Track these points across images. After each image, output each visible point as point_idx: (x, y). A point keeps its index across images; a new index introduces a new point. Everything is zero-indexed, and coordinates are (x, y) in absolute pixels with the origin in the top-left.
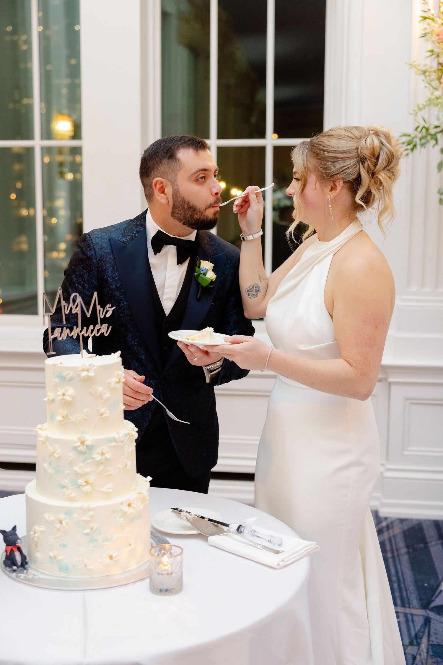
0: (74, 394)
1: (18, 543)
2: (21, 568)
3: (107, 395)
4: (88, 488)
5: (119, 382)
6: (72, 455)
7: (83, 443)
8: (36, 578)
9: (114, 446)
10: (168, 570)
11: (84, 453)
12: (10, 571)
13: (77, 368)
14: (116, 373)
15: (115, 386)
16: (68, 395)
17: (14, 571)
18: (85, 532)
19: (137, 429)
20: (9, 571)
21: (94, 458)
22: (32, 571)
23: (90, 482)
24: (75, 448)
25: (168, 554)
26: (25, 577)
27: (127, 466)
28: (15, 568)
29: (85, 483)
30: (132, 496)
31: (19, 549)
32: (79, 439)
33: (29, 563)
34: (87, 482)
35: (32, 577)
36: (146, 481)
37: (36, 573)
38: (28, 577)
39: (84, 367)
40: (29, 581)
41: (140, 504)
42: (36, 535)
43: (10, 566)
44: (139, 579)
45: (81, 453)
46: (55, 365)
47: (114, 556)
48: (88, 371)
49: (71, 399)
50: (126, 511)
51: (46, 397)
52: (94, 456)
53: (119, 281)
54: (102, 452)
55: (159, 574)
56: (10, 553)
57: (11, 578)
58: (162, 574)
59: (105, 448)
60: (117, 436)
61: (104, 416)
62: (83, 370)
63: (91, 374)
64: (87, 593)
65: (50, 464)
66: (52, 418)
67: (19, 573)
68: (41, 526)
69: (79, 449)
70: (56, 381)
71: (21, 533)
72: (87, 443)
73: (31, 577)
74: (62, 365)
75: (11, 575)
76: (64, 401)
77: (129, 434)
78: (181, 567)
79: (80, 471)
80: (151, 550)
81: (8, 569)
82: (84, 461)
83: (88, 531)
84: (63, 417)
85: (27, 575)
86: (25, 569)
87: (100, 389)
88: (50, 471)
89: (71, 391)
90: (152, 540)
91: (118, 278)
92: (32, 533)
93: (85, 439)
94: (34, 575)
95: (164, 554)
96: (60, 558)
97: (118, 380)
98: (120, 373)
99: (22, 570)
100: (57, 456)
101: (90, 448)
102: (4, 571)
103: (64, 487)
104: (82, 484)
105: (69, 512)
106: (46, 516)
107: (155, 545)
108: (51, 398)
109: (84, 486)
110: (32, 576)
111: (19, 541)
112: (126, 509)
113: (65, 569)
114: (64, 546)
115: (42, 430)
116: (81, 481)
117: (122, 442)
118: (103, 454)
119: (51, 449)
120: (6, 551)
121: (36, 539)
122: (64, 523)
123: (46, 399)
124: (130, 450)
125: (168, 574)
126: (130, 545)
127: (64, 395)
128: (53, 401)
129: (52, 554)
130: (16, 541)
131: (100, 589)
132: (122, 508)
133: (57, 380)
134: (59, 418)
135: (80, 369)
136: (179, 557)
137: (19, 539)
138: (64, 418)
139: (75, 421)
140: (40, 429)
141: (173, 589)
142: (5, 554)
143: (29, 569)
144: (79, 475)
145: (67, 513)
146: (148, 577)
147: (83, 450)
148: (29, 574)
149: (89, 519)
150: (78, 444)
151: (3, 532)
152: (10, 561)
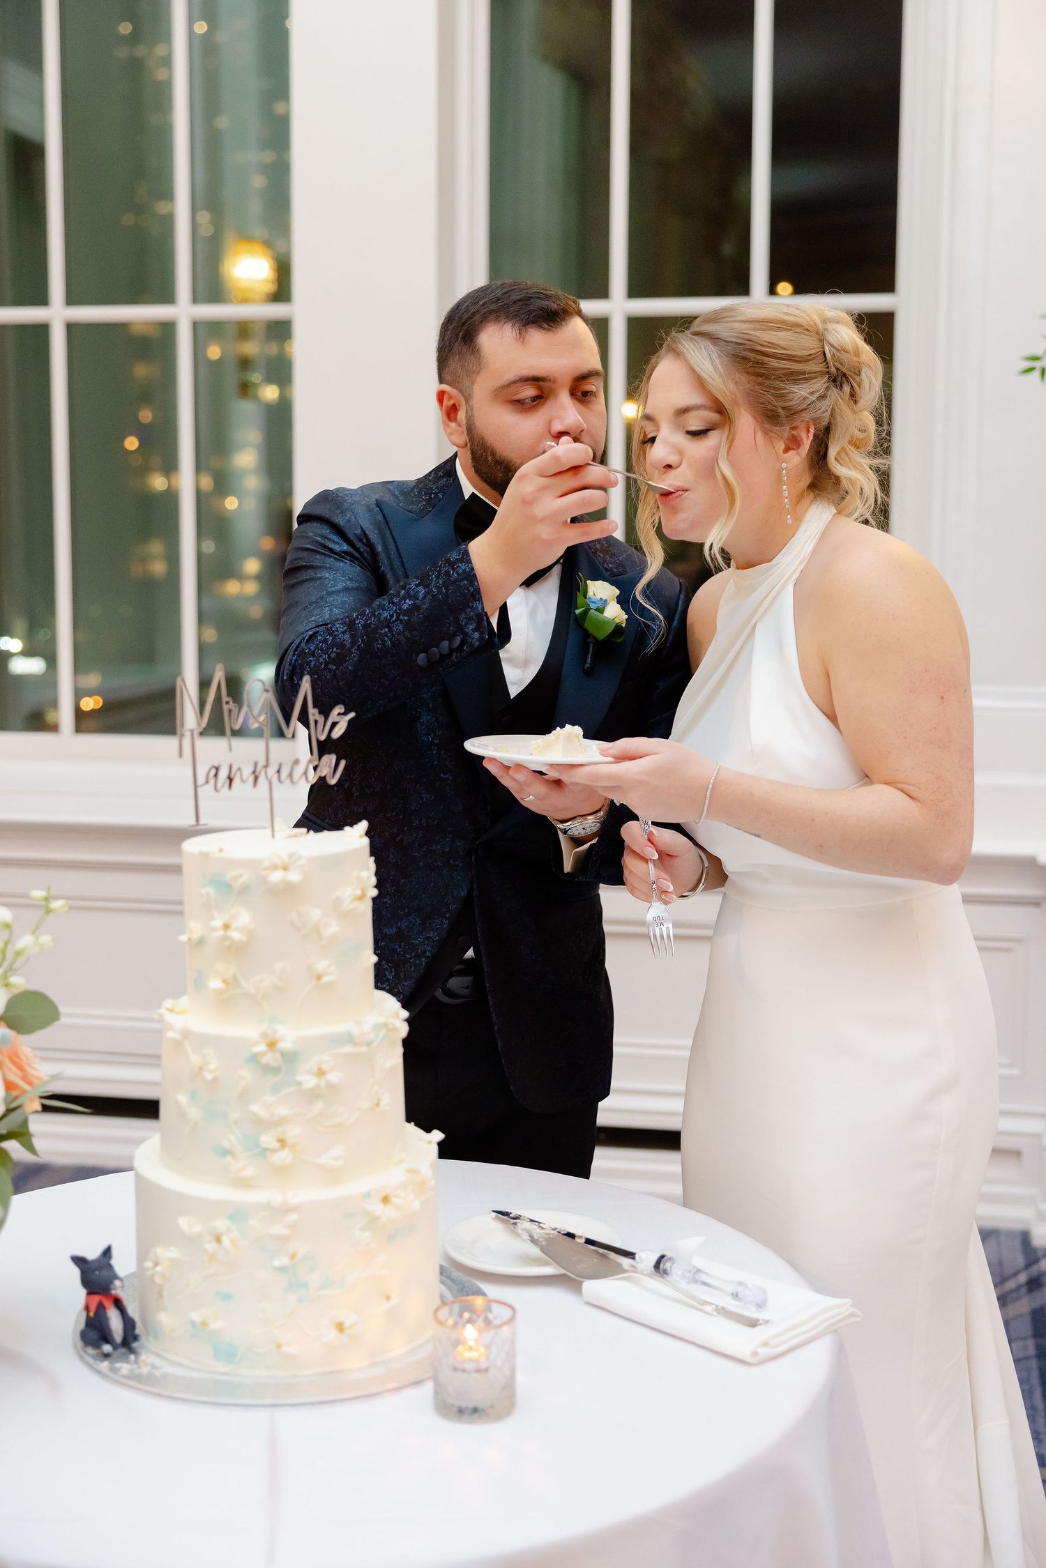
0: (252, 926)
1: (114, 1289)
2: (123, 1350)
3: (333, 928)
4: (284, 1156)
5: (362, 898)
6: (246, 1074)
7: (272, 1045)
8: (157, 1373)
9: (349, 1055)
10: (477, 1361)
11: (275, 1070)
13: (260, 861)
14: (356, 874)
15: (352, 906)
16: (238, 929)
17: (106, 1356)
18: (277, 1263)
19: (405, 1014)
20: (93, 1356)
21: (299, 1083)
22: (148, 1358)
23: (290, 1141)
24: (254, 1059)
25: (480, 1322)
26: (132, 1371)
27: (381, 1103)
28: (107, 1348)
29: (276, 1145)
30: (391, 1177)
31: (118, 1303)
32: (264, 1035)
33: (143, 1339)
34: (282, 1142)
35: (150, 1373)
36: (429, 1142)
37: (158, 1362)
38: (139, 1371)
39: (278, 860)
40: (140, 1382)
41: (411, 1196)
42: (158, 1269)
43: (96, 1345)
44: (410, 1382)
45: (269, 1070)
46: (205, 856)
47: (348, 1323)
48: (285, 869)
49: (244, 939)
50: (378, 1214)
51: (183, 932)
52: (299, 1078)
54: (319, 1069)
55: (455, 1369)
56: (96, 1313)
57: (99, 1372)
58: (464, 1371)
59: (326, 1057)
60: (355, 1030)
61: (326, 979)
62: (274, 867)
63: (294, 877)
64: (279, 1414)
65: (193, 1096)
66: (200, 983)
67: (118, 1362)
68: (172, 1249)
69: (264, 1060)
70: (207, 894)
71: (123, 1265)
72: (282, 1046)
73: (145, 1370)
74: (224, 855)
75: (99, 1366)
76: (227, 943)
77: (385, 1025)
78: (511, 1355)
79: (264, 1114)
80: (437, 1310)
81: (91, 1351)
82: (276, 1089)
83: (284, 1261)
84: (224, 981)
85: (135, 1366)
86: (132, 1351)
87: (316, 914)
88: (194, 1113)
89: (244, 918)
90: (443, 1287)
92: (149, 1264)
93: (277, 1036)
94: (154, 1367)
95: (468, 1323)
96: (216, 1325)
97: (359, 892)
98: (365, 874)
100: (209, 1077)
101: (290, 1058)
102: (81, 1357)
103: (227, 1152)
104: (269, 1147)
105: (237, 1214)
106: (183, 1222)
107: (449, 1296)
108: (196, 936)
109: (274, 1151)
110: (149, 1368)
111: (117, 1283)
112: (378, 1209)
113: (228, 1354)
114: (226, 1297)
115: (176, 1013)
116: (268, 1140)
117: (369, 1044)
118: (321, 1073)
119: (195, 1059)
120: (87, 1308)
121: (158, 1280)
122: (225, 1240)
123: (184, 938)
124: (388, 1064)
125: (478, 1371)
126: (388, 1298)
127: (226, 927)
128: (201, 942)
129: (196, 1317)
130: (111, 1283)
131: (312, 1404)
132: (369, 1208)
133: (210, 890)
134: (215, 984)
135: (266, 864)
136: (505, 1328)
137: (117, 1277)
138: (228, 985)
139: (253, 991)
140: (171, 1011)
141: (492, 1407)
142: (84, 1315)
143: (142, 1351)
144: (261, 1124)
145: (232, 1217)
146: (430, 1378)
147: (274, 1064)
148: (142, 1364)
149: (286, 1232)
150: (262, 1048)
151: (79, 1261)
152: (95, 1333)
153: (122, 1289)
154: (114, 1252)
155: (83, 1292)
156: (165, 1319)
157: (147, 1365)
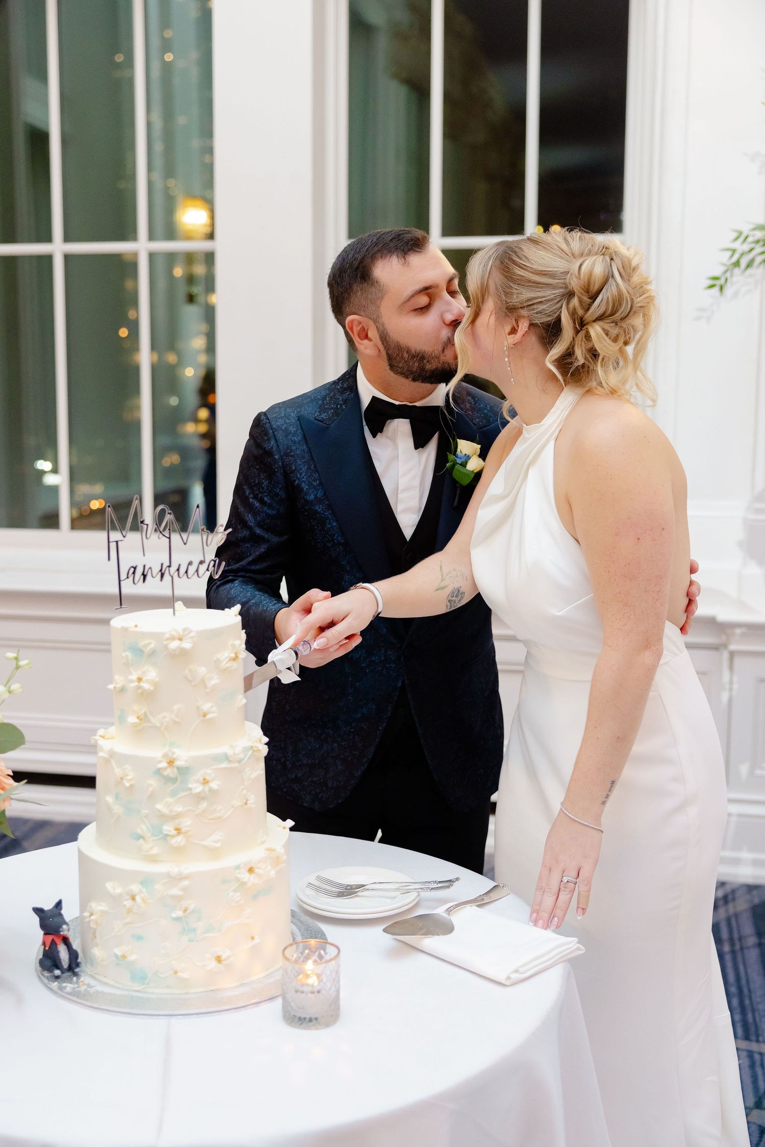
0: (157, 679)
2: (69, 974)
3: (215, 681)
4: (179, 840)
5: (236, 658)
6: (153, 783)
7: (171, 763)
8: (92, 991)
9: (226, 769)
10: (312, 986)
11: (174, 780)
12: (49, 978)
13: (163, 634)
14: (231, 642)
15: (228, 665)
16: (147, 681)
17: (57, 977)
18: (174, 915)
20: (47, 978)
21: (190, 789)
22: (86, 979)
23: (183, 830)
24: (158, 772)
25: (315, 957)
26: (73, 989)
27: (249, 802)
28: (57, 972)
29: (175, 832)
30: (255, 854)
31: (66, 940)
32: (165, 755)
33: (83, 965)
34: (178, 830)
35: (85, 990)
36: (284, 828)
37: (92, 982)
38: (79, 989)
39: (174, 633)
40: (78, 997)
41: (269, 867)
42: (92, 917)
43: (50, 970)
44: (267, 998)
45: (169, 780)
46: (125, 630)
47: (224, 957)
48: (180, 639)
49: (152, 688)
50: (245, 880)
51: (111, 683)
52: (190, 786)
53: (320, 487)
54: (204, 780)
55: (297, 991)
56: (50, 948)
57: (51, 989)
58: (303, 992)
59: (209, 771)
60: (230, 752)
61: (208, 716)
62: (173, 638)
63: (187, 645)
64: (174, 1020)
65: (117, 797)
66: (122, 719)
67: (65, 983)
68: (101, 904)
69: (166, 773)
70: (127, 656)
71: (69, 913)
72: (178, 763)
73: (83, 988)
74: (137, 629)
75: (51, 985)
76: (140, 691)
77: (252, 747)
78: (337, 980)
79: (165, 811)
80: (286, 948)
81: (46, 974)
82: (173, 794)
83: (179, 913)
84: (138, 718)
85: (76, 986)
86: (75, 974)
87: (202, 671)
88: (118, 809)
89: (152, 674)
91: (318, 482)
92: (86, 914)
93: (175, 756)
94: (89, 986)
95: (307, 958)
96: (132, 958)
97: (233, 655)
98: (237, 642)
99: (70, 976)
100: (127, 785)
101: (184, 771)
102: (39, 977)
103: (140, 837)
104: (169, 834)
105: (147, 880)
106: (109, 886)
108: (118, 686)
109: (173, 836)
110: (86, 987)
111: (64, 927)
112: (245, 876)
113: (140, 977)
114: (139, 938)
115: (108, 739)
116: (168, 828)
117: (240, 761)
118: (205, 782)
119: (118, 771)
120: (44, 944)
121: (92, 925)
122: (138, 898)
123: (111, 687)
124: (254, 775)
125: (313, 993)
126: (253, 938)
127: (140, 680)
128: (123, 690)
129: (118, 951)
130: (60, 927)
131: (198, 1014)
132: (239, 876)
133: (129, 654)
134: (132, 719)
135: (167, 636)
136: (333, 962)
137: (66, 923)
138: (141, 720)
139: (158, 724)
140: (103, 737)
141: (322, 1018)
143: (82, 974)
144: (165, 818)
145: (142, 883)
146: (280, 995)
147: (172, 775)
148: (81, 984)
149: (181, 893)
150: (164, 765)
151: (38, 911)
152: (49, 961)
153: (68, 931)
154: (64, 904)
156: (97, 952)
157: (84, 984)
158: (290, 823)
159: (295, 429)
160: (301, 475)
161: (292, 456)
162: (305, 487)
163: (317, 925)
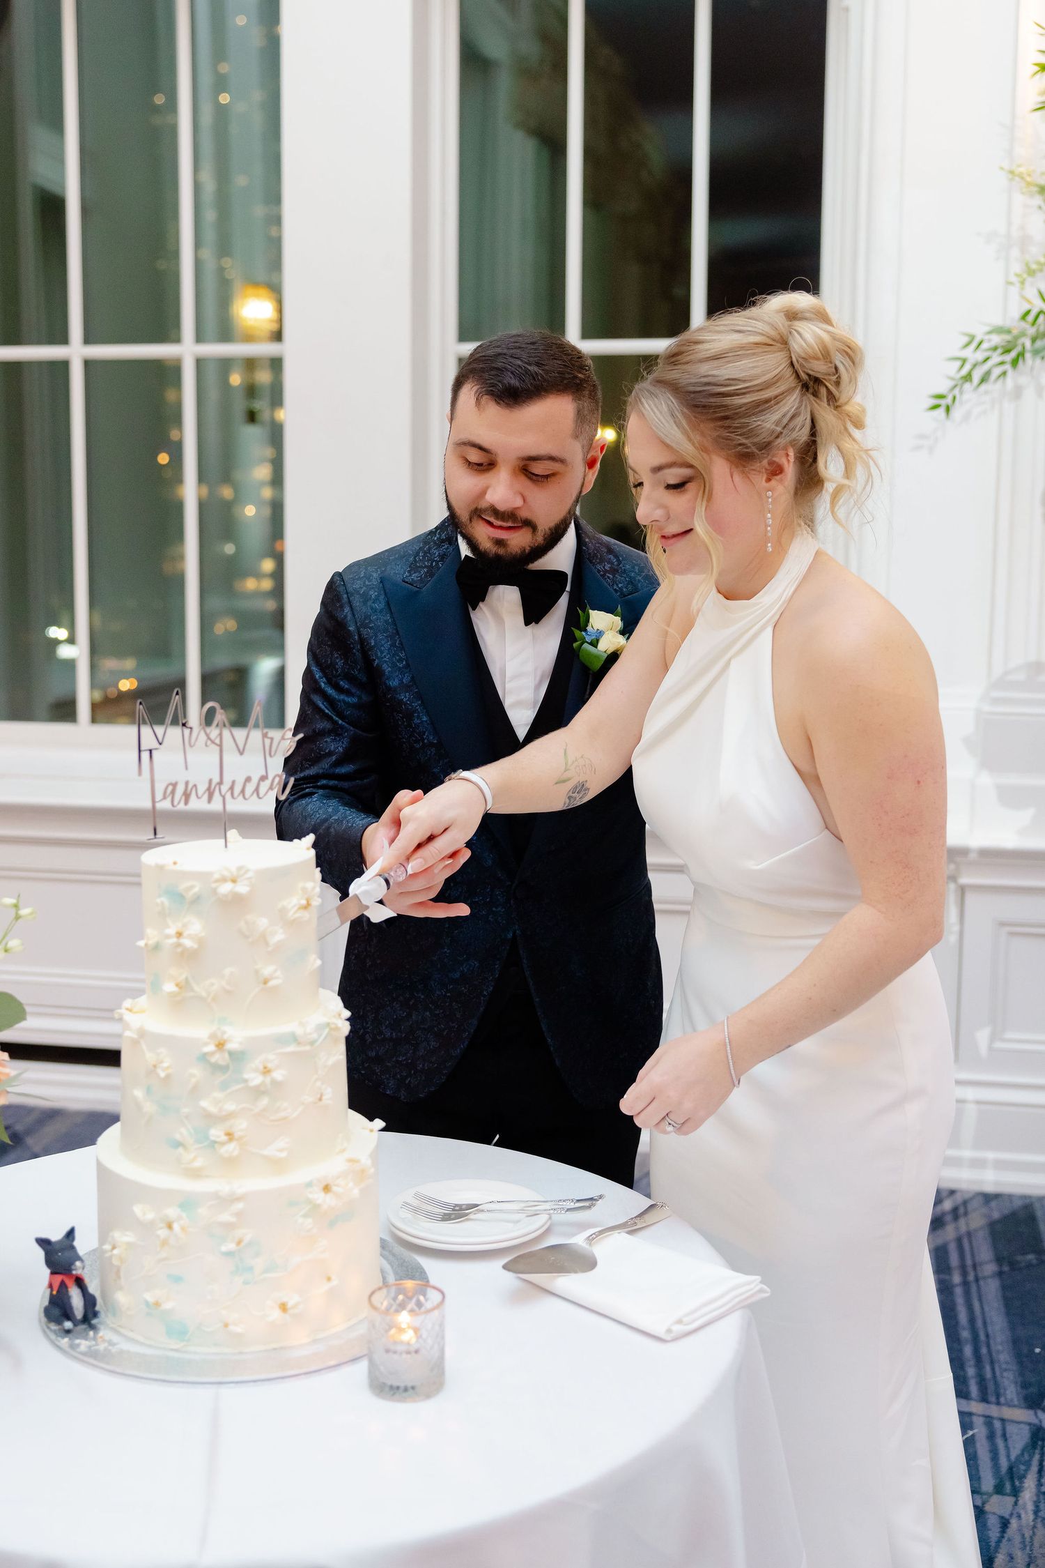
0: (203, 934)
1: (75, 1270)
2: (84, 1327)
3: (279, 936)
4: (231, 1149)
5: (307, 906)
6: (197, 1073)
7: (220, 1045)
8: (114, 1350)
9: (293, 1053)
10: (408, 1344)
11: (224, 1069)
12: (57, 1332)
13: (210, 874)
14: (301, 885)
15: (297, 915)
16: (190, 937)
17: (68, 1332)
18: (224, 1249)
20: (55, 1332)
21: (246, 1081)
22: (107, 1334)
23: (237, 1135)
24: (204, 1057)
25: (412, 1305)
26: (90, 1347)
27: (324, 1098)
28: (68, 1325)
29: (224, 1138)
30: (332, 1166)
31: (79, 1282)
32: (213, 1036)
33: (102, 1315)
34: (230, 1135)
35: (106, 1349)
36: (371, 1131)
37: (115, 1338)
38: (96, 1347)
39: (226, 873)
40: (96, 1358)
41: (351, 1184)
42: (115, 1252)
43: (58, 1322)
44: (347, 1360)
45: (217, 1068)
46: (161, 868)
47: (290, 1304)
48: (234, 881)
49: (196, 946)
50: (319, 1202)
51: (142, 939)
52: (246, 1076)
54: (265, 1068)
55: (387, 1351)
56: (58, 1292)
57: (59, 1348)
58: (395, 1352)
59: (271, 1057)
60: (299, 1031)
61: (271, 983)
62: (224, 880)
63: (242, 888)
64: (225, 1391)
65: (148, 1091)
66: (156, 986)
67: (77, 1338)
68: (127, 1233)
69: (213, 1060)
70: (162, 903)
72: (229, 1046)
73: (102, 1347)
74: (177, 868)
75: (59, 1341)
76: (179, 950)
77: (328, 1024)
78: (440, 1336)
79: (213, 1110)
80: (371, 1295)
81: (54, 1327)
82: (224, 1086)
83: (231, 1246)
84: (177, 985)
85: (94, 1343)
86: (92, 1327)
87: (263, 923)
88: (149, 1107)
89: (195, 927)
91: (404, 663)
92: (107, 1247)
93: (225, 1037)
94: (111, 1343)
95: (402, 1306)
96: (168, 1306)
97: (304, 902)
98: (309, 885)
99: (85, 1329)
100: (162, 1074)
101: (237, 1057)
102: (44, 1332)
103: (178, 1144)
104: (218, 1140)
105: (188, 1203)
106: (138, 1210)
107: (391, 1279)
108: (151, 942)
109: (223, 1144)
110: (106, 1344)
111: (78, 1264)
112: (319, 1197)
113: (179, 1331)
114: (177, 1279)
115: (134, 1013)
116: (217, 1133)
117: (312, 1043)
118: (266, 1071)
119: (150, 1057)
120: (51, 1286)
121: (115, 1262)
122: (176, 1226)
123: (141, 943)
124: (330, 1062)
125: (408, 1353)
126: (329, 1279)
127: (179, 935)
128: (157, 947)
129: (149, 1297)
130: (73, 1263)
131: (255, 1381)
132: (310, 1196)
133: (164, 900)
134: (169, 987)
135: (216, 876)
136: (436, 1313)
137: (79, 1258)
138: (180, 988)
139: (204, 994)
140: (130, 1010)
141: (422, 1385)
143: (102, 1327)
144: (211, 1119)
145: (183, 1206)
146: (365, 1355)
147: (221, 1063)
148: (99, 1340)
149: (233, 1219)
150: (211, 1048)
151: (43, 1243)
152: (58, 1310)
153: (83, 1268)
155: (46, 1272)
156: (121, 1298)
157: (104, 1341)
158: (379, 1123)
159: (376, 594)
160: (382, 652)
161: (371, 628)
162: (387, 668)
163: (414, 1259)
